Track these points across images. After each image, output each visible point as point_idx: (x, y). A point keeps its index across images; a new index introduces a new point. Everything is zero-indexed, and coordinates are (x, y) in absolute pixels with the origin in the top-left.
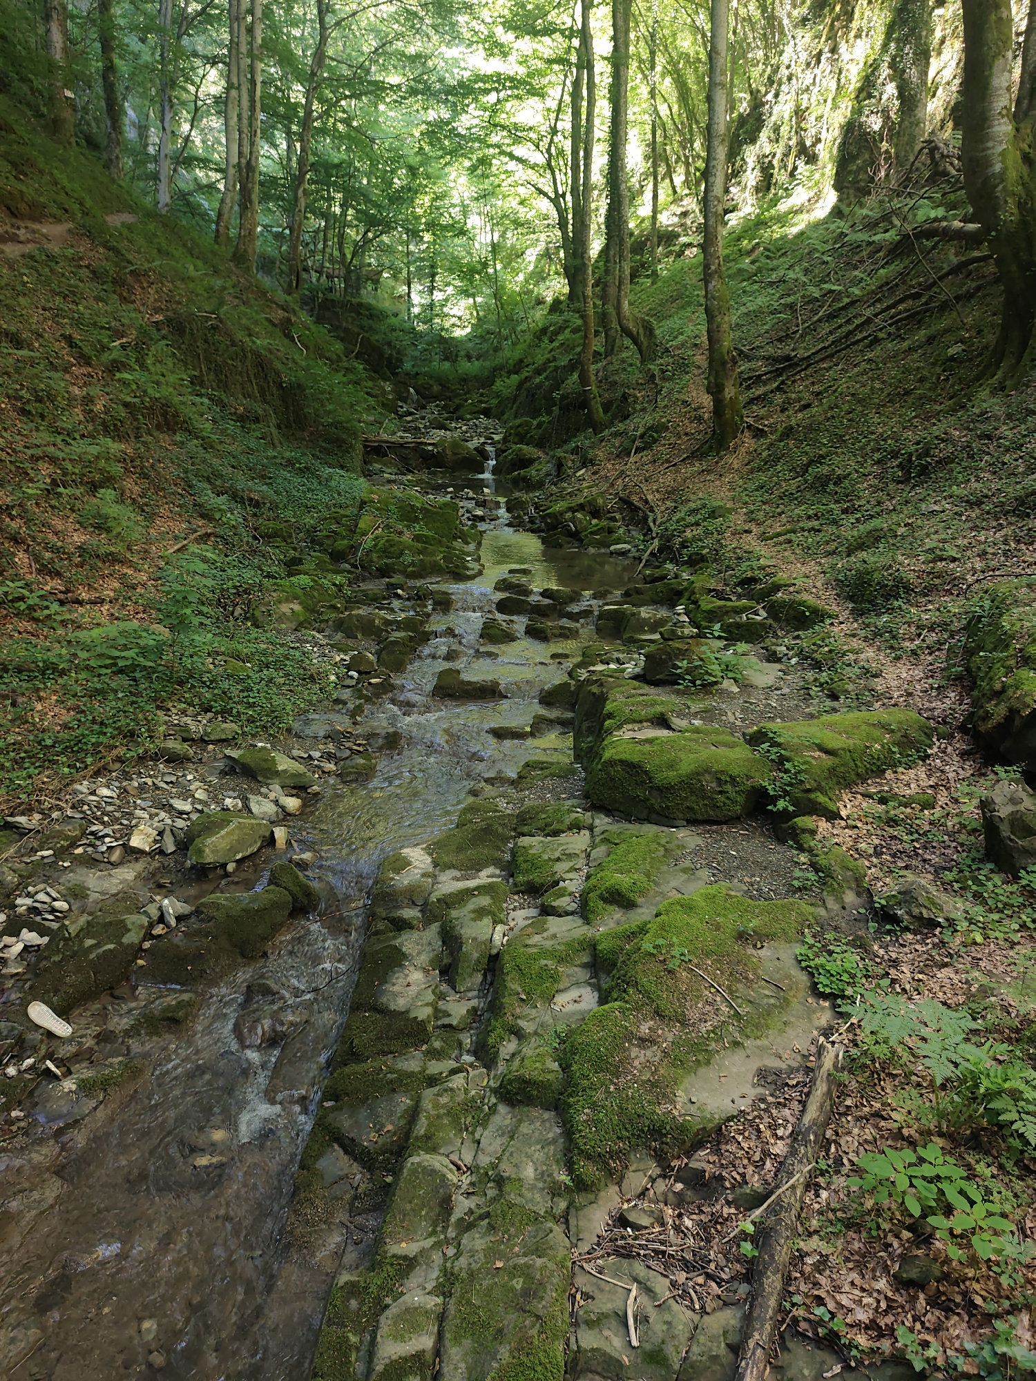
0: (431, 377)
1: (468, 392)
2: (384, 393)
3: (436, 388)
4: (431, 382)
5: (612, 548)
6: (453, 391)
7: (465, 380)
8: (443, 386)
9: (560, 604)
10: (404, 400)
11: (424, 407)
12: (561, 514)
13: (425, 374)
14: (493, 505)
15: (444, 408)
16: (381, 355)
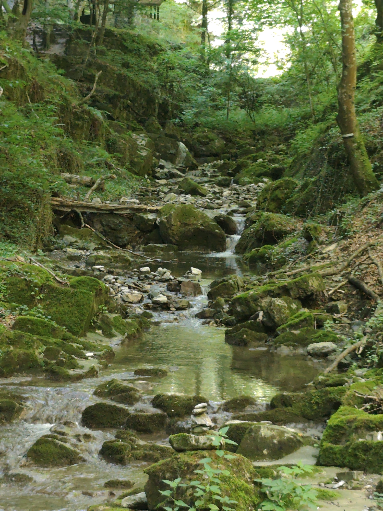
0: (214, 128)
1: (262, 149)
2: (134, 147)
3: (218, 143)
4: (211, 135)
5: (311, 347)
6: (240, 147)
7: (262, 133)
8: (229, 140)
9: (171, 416)
10: (171, 158)
11: (193, 167)
12: (256, 299)
13: (206, 125)
14: (190, 289)
15: (221, 168)
16: (151, 101)
